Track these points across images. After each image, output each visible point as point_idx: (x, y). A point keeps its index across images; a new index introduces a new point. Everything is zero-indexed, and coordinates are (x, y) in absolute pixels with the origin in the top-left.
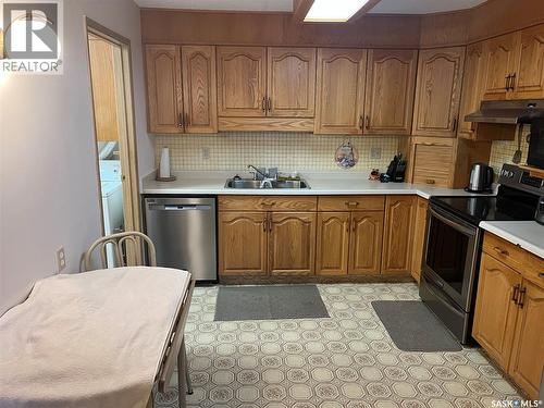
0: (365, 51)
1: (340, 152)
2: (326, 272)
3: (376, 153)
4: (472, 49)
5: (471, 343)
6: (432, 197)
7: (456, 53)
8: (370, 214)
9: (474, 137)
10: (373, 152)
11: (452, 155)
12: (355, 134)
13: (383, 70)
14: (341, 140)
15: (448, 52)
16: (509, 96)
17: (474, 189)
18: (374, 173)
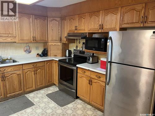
0: (31, 15)
1: (25, 48)
2: (28, 90)
3: (37, 48)
4: (63, 18)
5: (77, 98)
6: (59, 60)
7: (58, 19)
8: (40, 67)
9: (67, 42)
10: (36, 48)
11: (61, 47)
12: (31, 42)
13: (38, 22)
14: (25, 44)
15: (56, 19)
16: (76, 31)
17: (67, 56)
18: (38, 54)
